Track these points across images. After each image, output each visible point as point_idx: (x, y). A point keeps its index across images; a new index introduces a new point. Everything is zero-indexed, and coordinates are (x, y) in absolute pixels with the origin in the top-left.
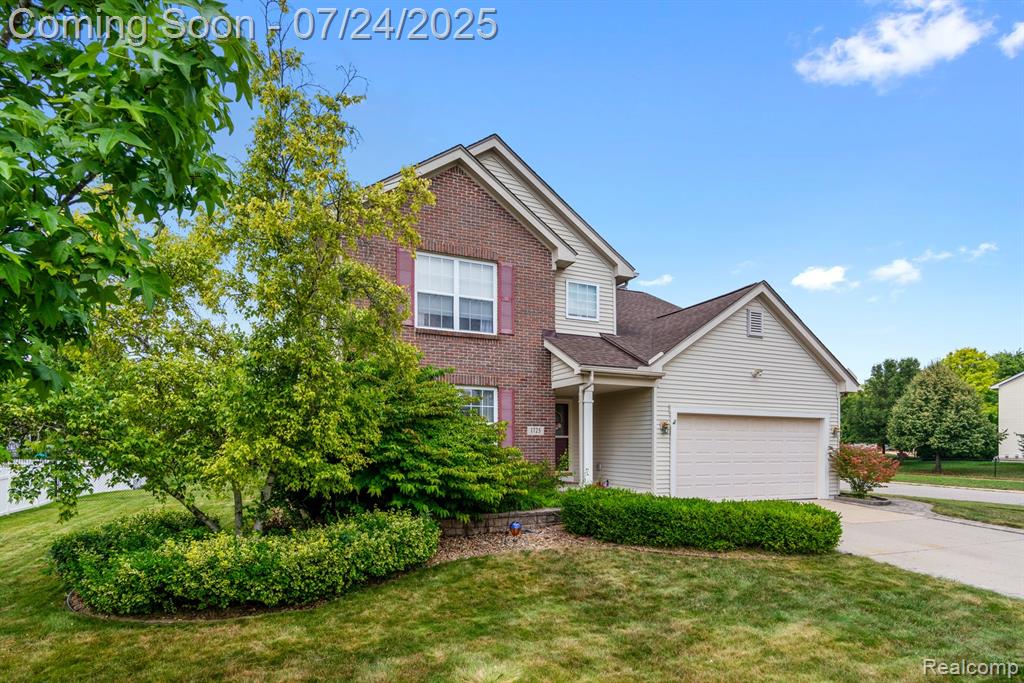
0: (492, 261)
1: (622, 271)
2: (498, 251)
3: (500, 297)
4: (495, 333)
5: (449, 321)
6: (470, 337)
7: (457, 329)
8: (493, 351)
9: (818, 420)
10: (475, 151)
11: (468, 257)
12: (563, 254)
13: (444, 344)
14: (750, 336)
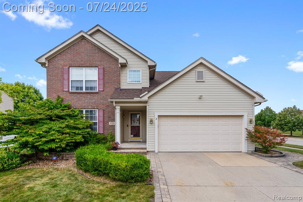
0: (96, 67)
1: (150, 63)
2: (98, 63)
3: (99, 79)
4: (98, 91)
5: (81, 88)
6: (88, 93)
7: (84, 90)
8: (96, 97)
9: (242, 116)
10: (89, 33)
11: (87, 67)
12: (121, 61)
13: (79, 96)
14: (197, 82)
